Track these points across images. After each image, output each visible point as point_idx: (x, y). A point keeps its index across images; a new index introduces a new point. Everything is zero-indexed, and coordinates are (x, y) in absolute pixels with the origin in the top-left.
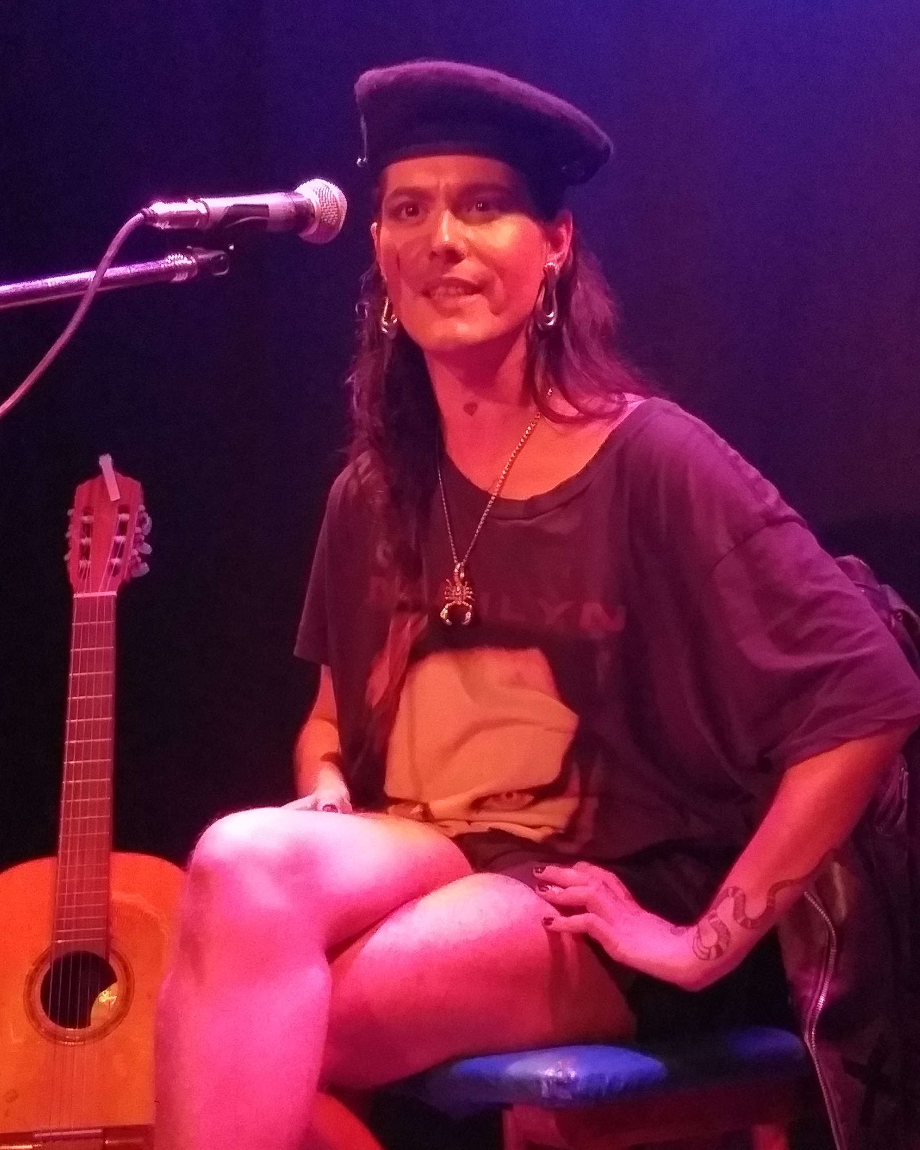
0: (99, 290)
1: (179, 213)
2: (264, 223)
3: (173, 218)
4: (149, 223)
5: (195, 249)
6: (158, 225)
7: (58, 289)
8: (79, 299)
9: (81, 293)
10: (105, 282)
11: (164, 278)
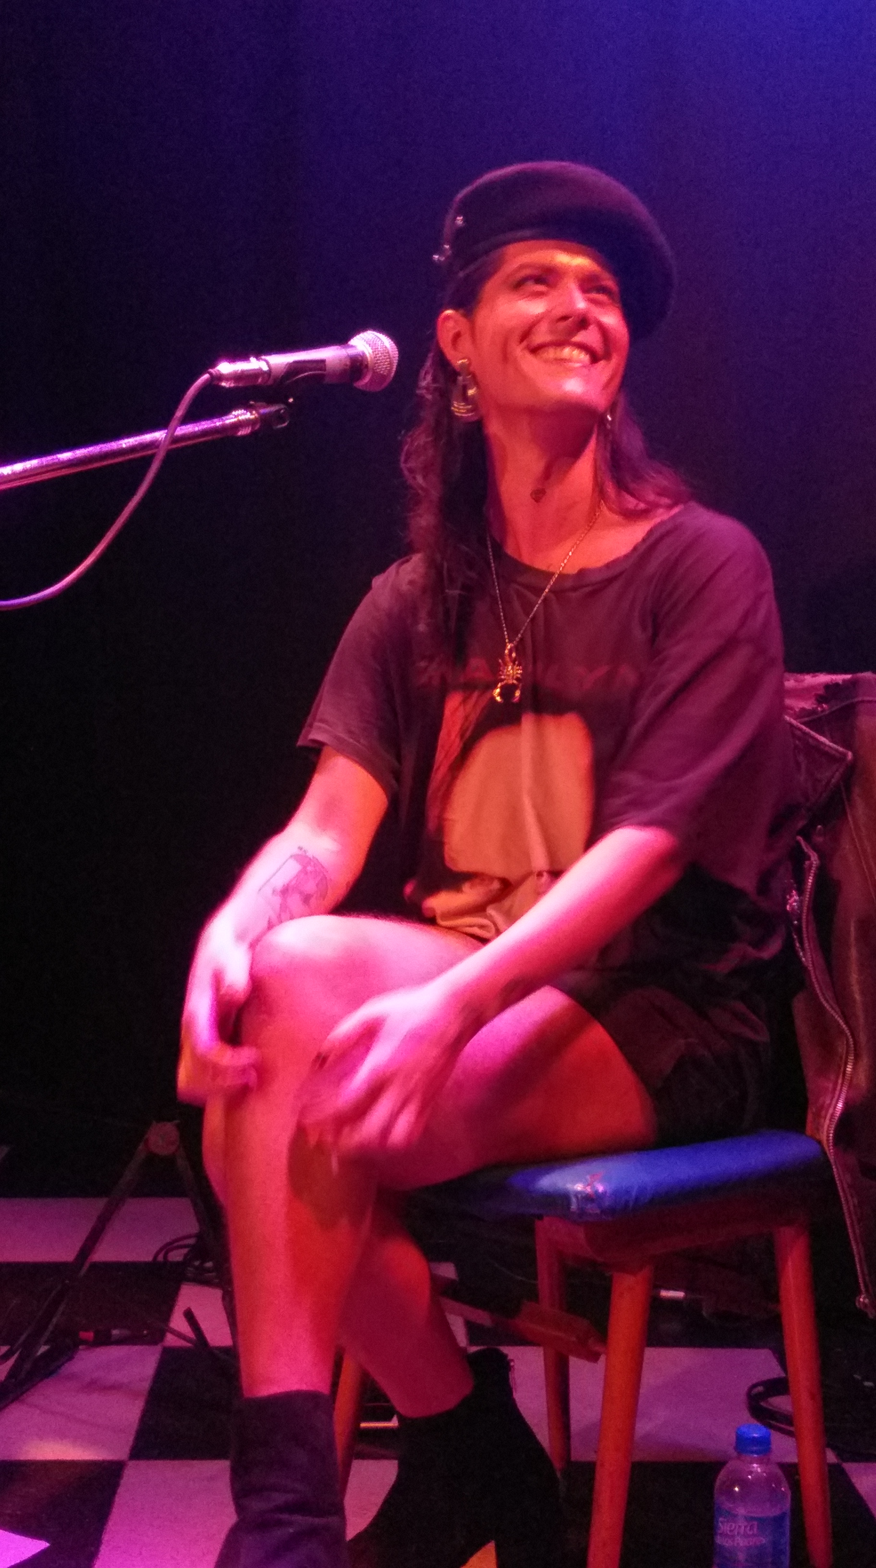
0: (170, 447)
1: (243, 372)
2: (322, 377)
3: (238, 377)
4: (215, 382)
5: (259, 404)
6: (223, 384)
7: (132, 449)
8: (153, 456)
9: (154, 451)
10: (176, 440)
11: (229, 434)
